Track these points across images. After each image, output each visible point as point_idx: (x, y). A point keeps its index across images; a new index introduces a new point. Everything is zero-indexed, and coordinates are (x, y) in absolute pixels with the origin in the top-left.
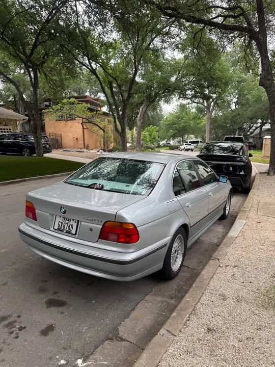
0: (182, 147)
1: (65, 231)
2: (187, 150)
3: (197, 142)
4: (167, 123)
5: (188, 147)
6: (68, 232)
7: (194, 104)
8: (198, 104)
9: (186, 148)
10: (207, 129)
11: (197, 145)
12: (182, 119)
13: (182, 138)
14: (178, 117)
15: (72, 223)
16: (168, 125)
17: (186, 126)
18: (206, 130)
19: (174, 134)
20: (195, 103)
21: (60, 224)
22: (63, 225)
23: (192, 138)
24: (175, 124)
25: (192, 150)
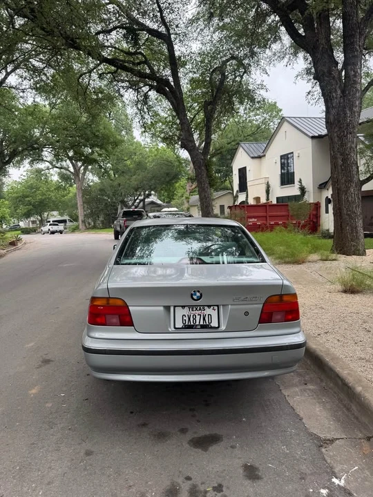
0: (45, 229)
1: (199, 327)
2: (53, 233)
3: (64, 221)
4: (15, 195)
5: (55, 228)
6: (203, 327)
7: (55, 169)
8: (62, 170)
9: (51, 229)
10: (80, 203)
11: (65, 225)
12: (38, 189)
13: (41, 216)
14: (31, 187)
15: (208, 311)
16: (17, 198)
17: (45, 199)
18: (77, 204)
19: (28, 211)
20: (57, 167)
21: (187, 319)
22: (192, 319)
23: (55, 215)
24: (27, 197)
25: (61, 232)
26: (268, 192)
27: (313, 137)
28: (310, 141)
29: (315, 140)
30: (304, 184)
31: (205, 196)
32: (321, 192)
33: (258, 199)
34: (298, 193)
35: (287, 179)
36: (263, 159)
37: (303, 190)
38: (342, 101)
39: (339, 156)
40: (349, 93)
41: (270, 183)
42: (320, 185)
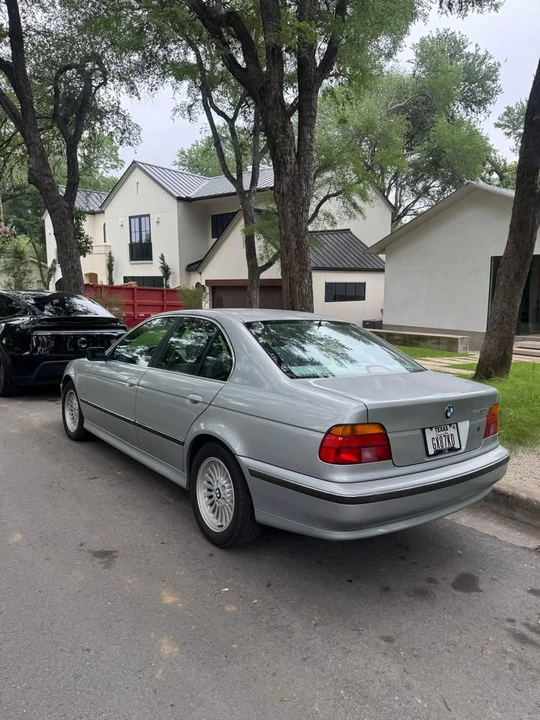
15: (450, 431)
21: (436, 441)
22: (439, 442)
26: (110, 267)
27: (179, 199)
28: (175, 203)
29: (181, 204)
30: (167, 262)
31: (73, 267)
32: (189, 276)
33: (93, 276)
34: (159, 273)
35: (141, 251)
36: (98, 217)
37: (166, 270)
38: (297, 168)
39: (292, 237)
40: (305, 161)
41: (113, 255)
42: (189, 266)
